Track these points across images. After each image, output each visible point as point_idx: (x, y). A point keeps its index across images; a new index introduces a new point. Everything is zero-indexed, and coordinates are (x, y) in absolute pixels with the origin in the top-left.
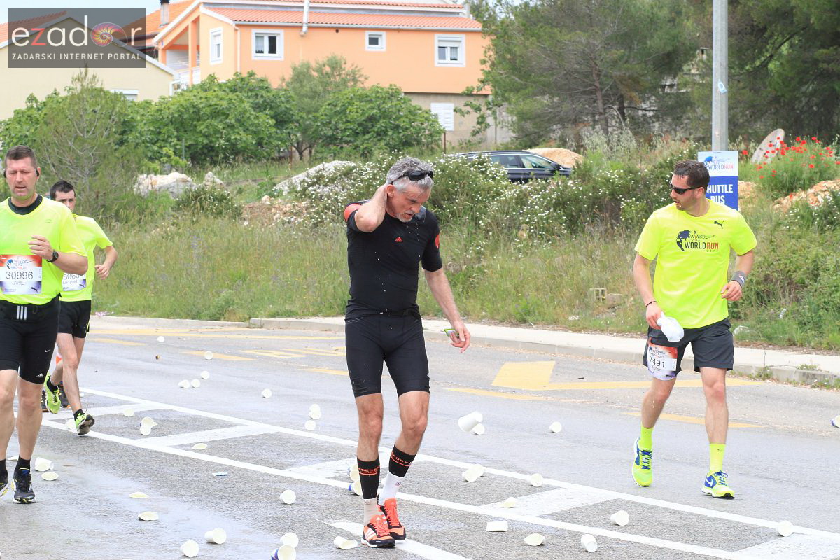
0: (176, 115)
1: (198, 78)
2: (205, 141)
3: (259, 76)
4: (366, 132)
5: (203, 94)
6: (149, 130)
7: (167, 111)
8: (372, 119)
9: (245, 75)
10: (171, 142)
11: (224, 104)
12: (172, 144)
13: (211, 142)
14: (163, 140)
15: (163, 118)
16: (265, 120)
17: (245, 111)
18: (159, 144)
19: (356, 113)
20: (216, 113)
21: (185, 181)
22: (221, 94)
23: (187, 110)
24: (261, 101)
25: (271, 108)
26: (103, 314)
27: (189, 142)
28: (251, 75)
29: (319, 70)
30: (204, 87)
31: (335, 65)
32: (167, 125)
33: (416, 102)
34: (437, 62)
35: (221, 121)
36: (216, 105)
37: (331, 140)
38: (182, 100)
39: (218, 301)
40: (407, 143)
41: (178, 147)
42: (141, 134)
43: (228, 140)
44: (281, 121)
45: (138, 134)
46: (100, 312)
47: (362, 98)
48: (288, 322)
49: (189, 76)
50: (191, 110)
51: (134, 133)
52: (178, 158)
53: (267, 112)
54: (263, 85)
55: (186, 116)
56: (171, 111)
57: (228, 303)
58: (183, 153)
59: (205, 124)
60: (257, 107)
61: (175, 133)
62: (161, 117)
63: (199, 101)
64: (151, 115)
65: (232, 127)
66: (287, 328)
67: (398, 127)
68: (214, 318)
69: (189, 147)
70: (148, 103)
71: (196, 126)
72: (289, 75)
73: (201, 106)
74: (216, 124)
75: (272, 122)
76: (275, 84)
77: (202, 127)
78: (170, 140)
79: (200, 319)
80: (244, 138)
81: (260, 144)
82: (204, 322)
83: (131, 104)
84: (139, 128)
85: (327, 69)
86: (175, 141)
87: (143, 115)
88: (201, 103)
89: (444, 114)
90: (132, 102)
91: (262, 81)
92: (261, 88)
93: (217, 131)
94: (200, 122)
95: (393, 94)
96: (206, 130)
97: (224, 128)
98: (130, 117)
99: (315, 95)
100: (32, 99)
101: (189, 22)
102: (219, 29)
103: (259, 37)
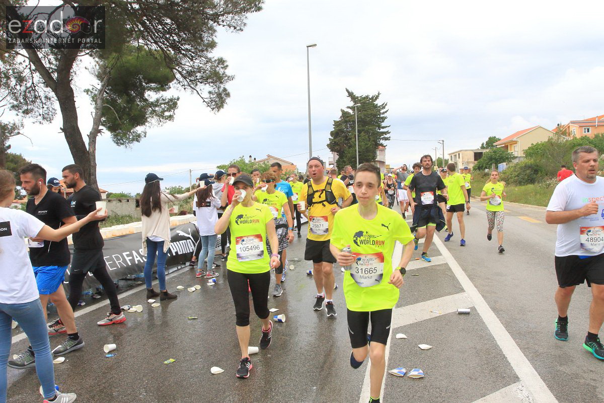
28: (585, 137)
29: (602, 135)
30: (574, 140)
72: (593, 137)
76: (591, 138)
91: (588, 138)
100: (532, 144)
101: (567, 127)
102: (575, 128)
103: (585, 129)
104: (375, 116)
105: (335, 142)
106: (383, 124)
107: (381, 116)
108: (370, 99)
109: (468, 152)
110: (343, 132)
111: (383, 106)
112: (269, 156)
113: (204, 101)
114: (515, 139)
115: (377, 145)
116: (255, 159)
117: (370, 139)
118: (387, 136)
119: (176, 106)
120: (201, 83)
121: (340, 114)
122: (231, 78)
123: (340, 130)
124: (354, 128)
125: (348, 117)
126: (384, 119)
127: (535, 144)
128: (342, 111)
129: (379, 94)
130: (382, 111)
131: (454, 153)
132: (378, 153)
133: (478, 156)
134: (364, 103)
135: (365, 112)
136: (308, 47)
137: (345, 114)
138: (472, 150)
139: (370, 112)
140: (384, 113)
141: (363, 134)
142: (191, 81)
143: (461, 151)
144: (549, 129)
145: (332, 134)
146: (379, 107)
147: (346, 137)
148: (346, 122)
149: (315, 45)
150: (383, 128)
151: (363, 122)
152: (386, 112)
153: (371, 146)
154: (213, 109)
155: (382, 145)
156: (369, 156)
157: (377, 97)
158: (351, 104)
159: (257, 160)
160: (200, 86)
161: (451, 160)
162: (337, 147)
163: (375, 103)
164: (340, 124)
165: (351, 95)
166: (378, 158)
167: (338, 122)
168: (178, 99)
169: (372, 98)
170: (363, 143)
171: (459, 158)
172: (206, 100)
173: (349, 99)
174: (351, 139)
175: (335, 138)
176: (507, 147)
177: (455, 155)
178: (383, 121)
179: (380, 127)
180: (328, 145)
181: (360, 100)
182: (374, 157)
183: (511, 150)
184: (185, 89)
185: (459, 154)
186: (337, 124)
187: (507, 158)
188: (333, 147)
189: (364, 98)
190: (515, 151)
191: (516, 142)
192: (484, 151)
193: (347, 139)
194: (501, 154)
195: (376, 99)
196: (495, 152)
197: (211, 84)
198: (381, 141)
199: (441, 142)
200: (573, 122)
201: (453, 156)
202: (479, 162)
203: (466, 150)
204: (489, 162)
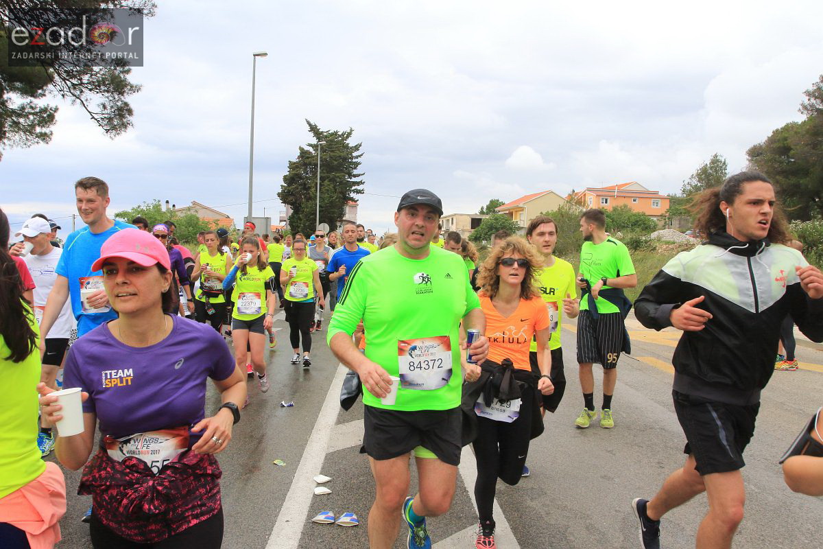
1: (584, 210)
4: (635, 225)
8: (637, 221)
19: (633, 219)
29: (621, 208)
31: (625, 206)
33: (649, 217)
34: (652, 206)
37: (624, 227)
40: (646, 228)
47: (635, 215)
67: (644, 224)
72: (611, 209)
85: (623, 208)
89: (655, 219)
95: (644, 214)
99: (619, 214)
100: (541, 213)
101: (582, 195)
102: (592, 197)
103: (603, 199)
104: (345, 159)
105: (289, 191)
106: (355, 172)
107: (354, 160)
108: (340, 136)
109: (464, 217)
110: (301, 178)
111: (357, 148)
112: (194, 203)
113: (93, 118)
114: (521, 205)
115: (346, 199)
116: (174, 206)
117: (336, 190)
118: (360, 188)
119: (52, 121)
120: (90, 90)
121: (298, 153)
122: (135, 89)
123: (297, 174)
124: (315, 174)
125: (308, 158)
126: (357, 164)
128: (301, 149)
129: (351, 130)
130: (354, 154)
132: (347, 209)
133: (475, 222)
134: (331, 141)
135: (332, 154)
136: (255, 55)
137: (304, 154)
138: (469, 215)
139: (337, 153)
140: (357, 157)
141: (326, 182)
142: (74, 85)
143: (455, 214)
144: (562, 196)
145: (285, 178)
146: (351, 148)
147: (305, 184)
148: (305, 165)
149: (266, 54)
150: (355, 176)
151: (328, 166)
152: (360, 156)
153: (337, 200)
154: (107, 131)
155: (352, 199)
156: (334, 213)
157: (349, 134)
158: (314, 141)
159: (177, 208)
160: (87, 94)
162: (291, 198)
163: (347, 142)
164: (297, 167)
165: (314, 129)
166: (346, 217)
167: (295, 163)
168: (56, 110)
169: (343, 135)
170: (327, 195)
171: (452, 223)
172: (96, 116)
173: (312, 134)
174: (310, 188)
175: (289, 186)
176: (511, 214)
177: (448, 220)
178: (355, 168)
179: (350, 175)
180: (279, 195)
181: (326, 137)
182: (342, 214)
183: (516, 218)
184: (63, 95)
185: (452, 219)
186: (293, 166)
187: (511, 229)
188: (285, 197)
189: (332, 134)
190: (520, 220)
191: (522, 209)
192: (483, 217)
193: (306, 187)
194: (503, 223)
195: (348, 137)
196: (496, 219)
197: (106, 94)
198: (352, 195)
200: (590, 190)
201: (444, 221)
202: (476, 231)
203: (461, 215)
204: (489, 231)
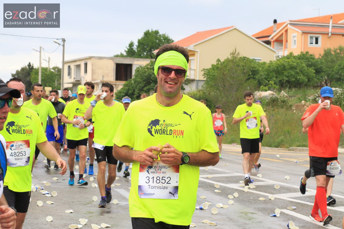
0: (276, 68)
1: (286, 53)
2: (287, 79)
3: (310, 53)
5: (287, 60)
6: (265, 74)
7: (272, 67)
9: (305, 53)
10: (273, 79)
11: (295, 64)
12: (274, 80)
13: (289, 79)
14: (270, 78)
15: (270, 69)
16: (312, 71)
17: (303, 67)
18: (268, 79)
20: (292, 68)
21: (273, 94)
22: (294, 60)
23: (280, 66)
24: (310, 63)
25: (315, 66)
26: (235, 144)
27: (280, 79)
28: (307, 53)
29: (335, 51)
30: (288, 57)
32: (272, 72)
35: (294, 71)
36: (292, 64)
37: (339, 80)
38: (279, 63)
39: (278, 140)
41: (276, 81)
42: (261, 75)
43: (296, 79)
44: (318, 71)
45: (260, 76)
46: (234, 143)
48: (303, 149)
49: (283, 53)
50: (282, 67)
51: (258, 75)
52: (275, 85)
53: (313, 68)
54: (312, 57)
55: (279, 69)
56: (274, 67)
57: (282, 141)
58: (278, 83)
59: (287, 72)
60: (309, 66)
61: (275, 75)
62: (269, 69)
63: (285, 63)
64: (266, 68)
65: (298, 73)
66: (302, 151)
68: (277, 147)
69: (280, 81)
70: (265, 63)
71: (283, 73)
72: (322, 53)
73: (286, 65)
74: (291, 72)
75: (314, 71)
76: (317, 57)
77: (286, 73)
78: (273, 78)
79: (271, 147)
80: (302, 78)
81: (309, 80)
82: (273, 148)
83: (258, 63)
84: (260, 73)
85: (338, 51)
86: (275, 79)
87: (263, 68)
88: (286, 64)
90: (258, 62)
91: (311, 55)
92: (311, 58)
93: (291, 75)
94: (285, 71)
96: (287, 74)
97: (295, 74)
98: (257, 69)
100: (219, 60)
101: (283, 31)
102: (295, 34)
103: (311, 38)
109: (104, 61)
114: (191, 47)
127: (222, 60)
131: (75, 61)
133: (122, 70)
138: (111, 58)
143: (90, 58)
161: (69, 74)
171: (86, 71)
177: (78, 66)
185: (86, 64)
190: (190, 69)
191: (192, 53)
199: (60, 42)
200: (294, 24)
201: (73, 66)
202: (125, 85)
203: (100, 58)
204: (145, 86)
